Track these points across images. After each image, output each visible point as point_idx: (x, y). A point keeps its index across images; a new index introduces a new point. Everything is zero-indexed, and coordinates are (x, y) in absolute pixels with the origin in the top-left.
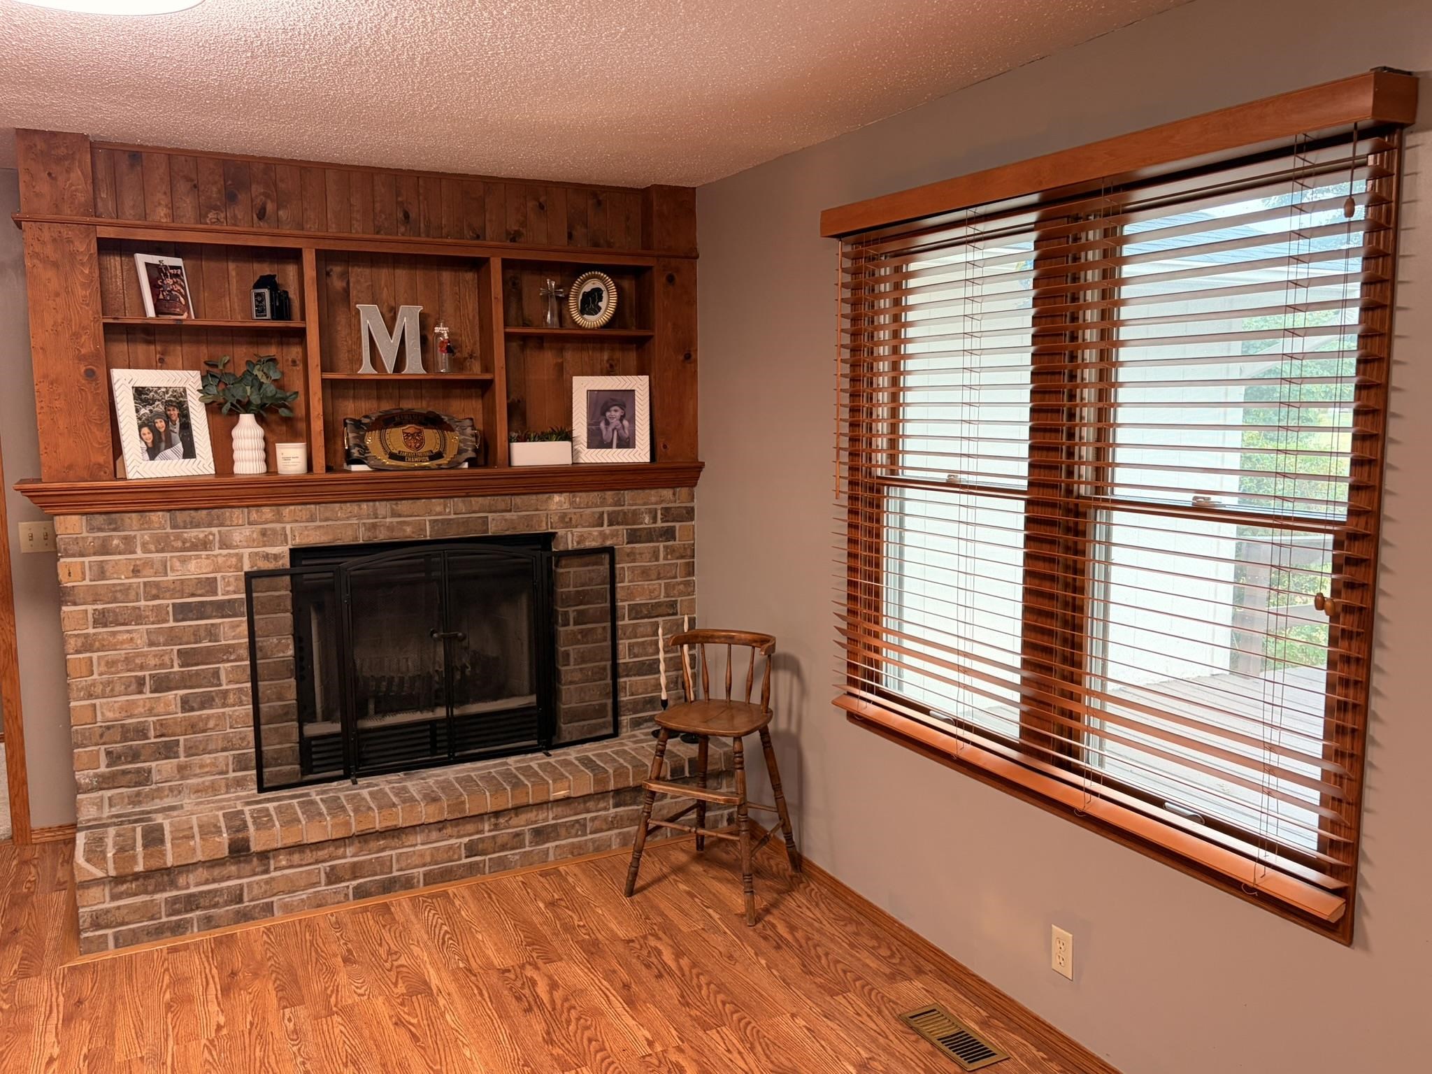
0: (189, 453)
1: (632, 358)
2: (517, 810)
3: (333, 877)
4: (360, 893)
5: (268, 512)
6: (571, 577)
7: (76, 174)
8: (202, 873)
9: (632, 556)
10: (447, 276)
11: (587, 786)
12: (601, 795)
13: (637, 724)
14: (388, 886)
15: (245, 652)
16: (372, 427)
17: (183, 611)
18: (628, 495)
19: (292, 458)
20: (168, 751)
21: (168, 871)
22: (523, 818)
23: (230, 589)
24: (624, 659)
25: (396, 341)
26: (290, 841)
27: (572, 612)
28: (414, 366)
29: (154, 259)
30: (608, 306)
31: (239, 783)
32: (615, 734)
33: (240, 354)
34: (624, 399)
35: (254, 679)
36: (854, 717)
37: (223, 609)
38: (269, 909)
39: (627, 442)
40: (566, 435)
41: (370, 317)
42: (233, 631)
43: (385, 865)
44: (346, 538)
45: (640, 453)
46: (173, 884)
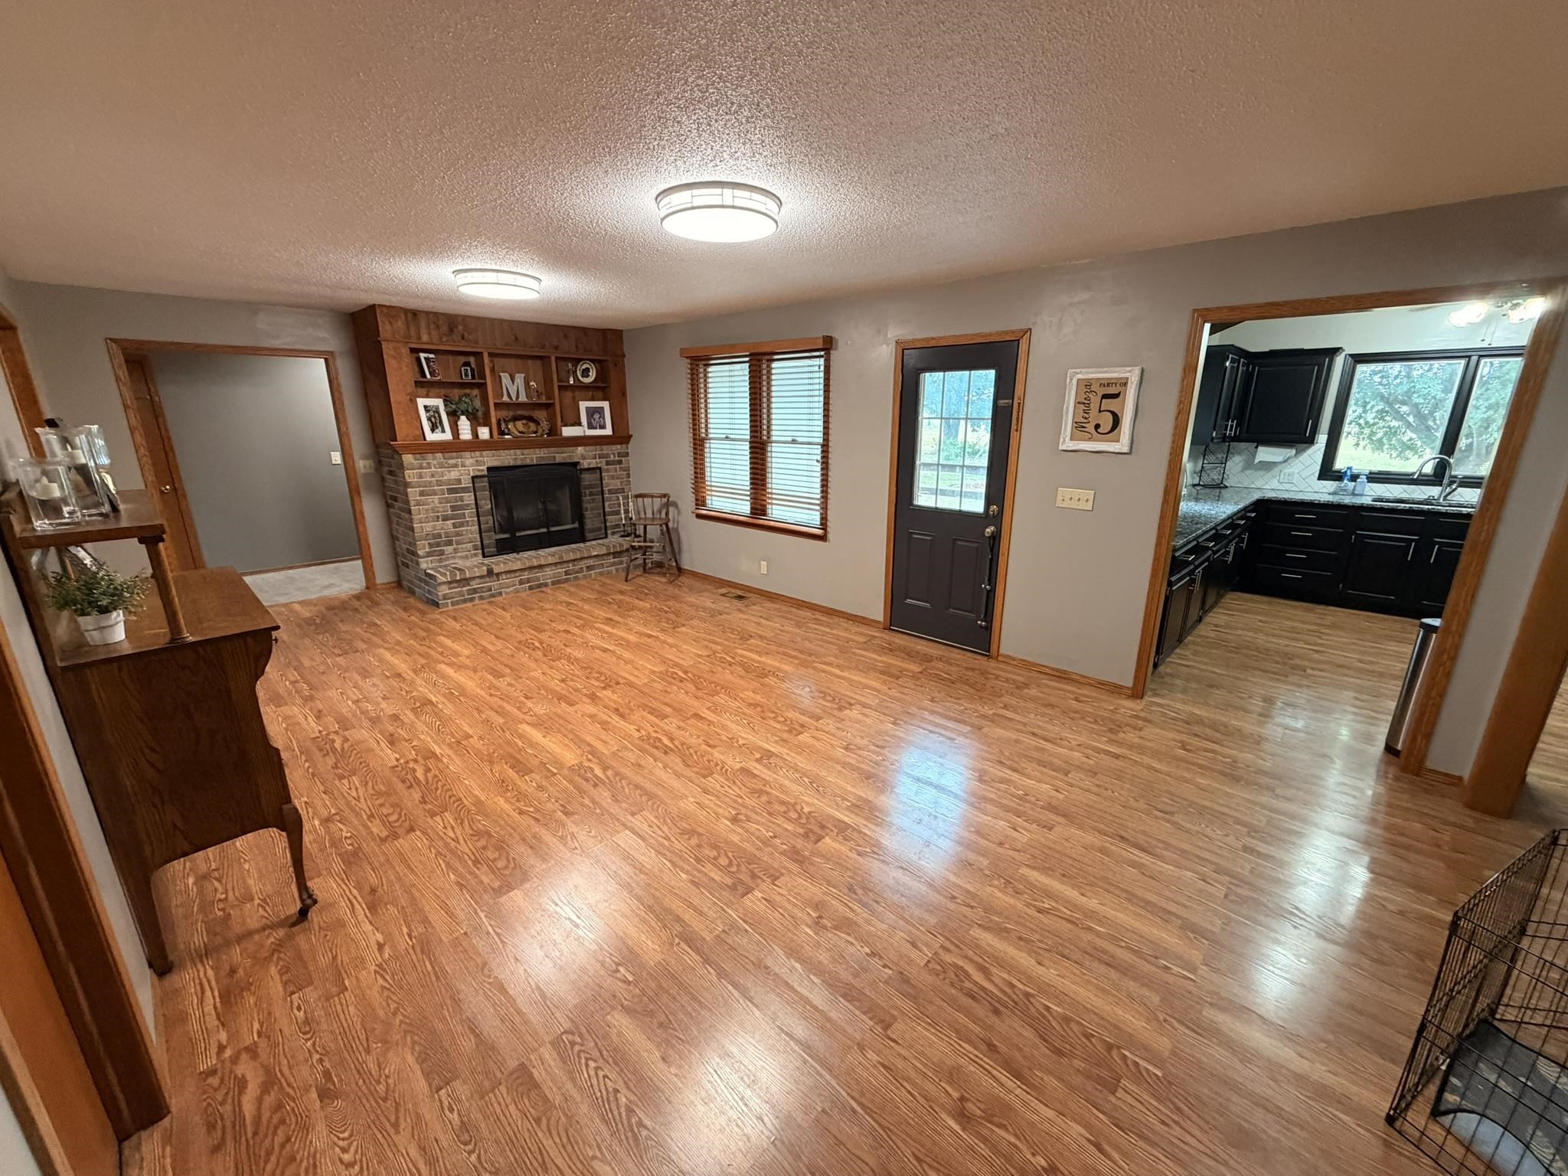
0: (443, 431)
1: (600, 394)
2: (582, 559)
3: (521, 582)
4: (531, 588)
5: (478, 454)
6: (587, 478)
7: (400, 323)
8: (478, 581)
9: (608, 471)
10: (530, 362)
11: (604, 551)
12: (608, 554)
13: (613, 533)
14: (539, 586)
15: (474, 506)
16: (509, 421)
17: (451, 491)
18: (605, 447)
19: (484, 433)
20: (450, 543)
21: (466, 579)
22: (583, 562)
23: (466, 482)
24: (607, 509)
25: (515, 388)
26: (507, 569)
27: (587, 492)
28: (523, 398)
29: (426, 355)
30: (593, 375)
31: (476, 555)
32: (606, 537)
33: (456, 393)
34: (600, 410)
35: (478, 516)
36: (699, 516)
37: (465, 490)
38: (500, 594)
39: (603, 427)
40: (580, 424)
41: (505, 379)
42: (469, 498)
43: (538, 579)
44: (506, 463)
45: (608, 431)
46: (469, 585)
